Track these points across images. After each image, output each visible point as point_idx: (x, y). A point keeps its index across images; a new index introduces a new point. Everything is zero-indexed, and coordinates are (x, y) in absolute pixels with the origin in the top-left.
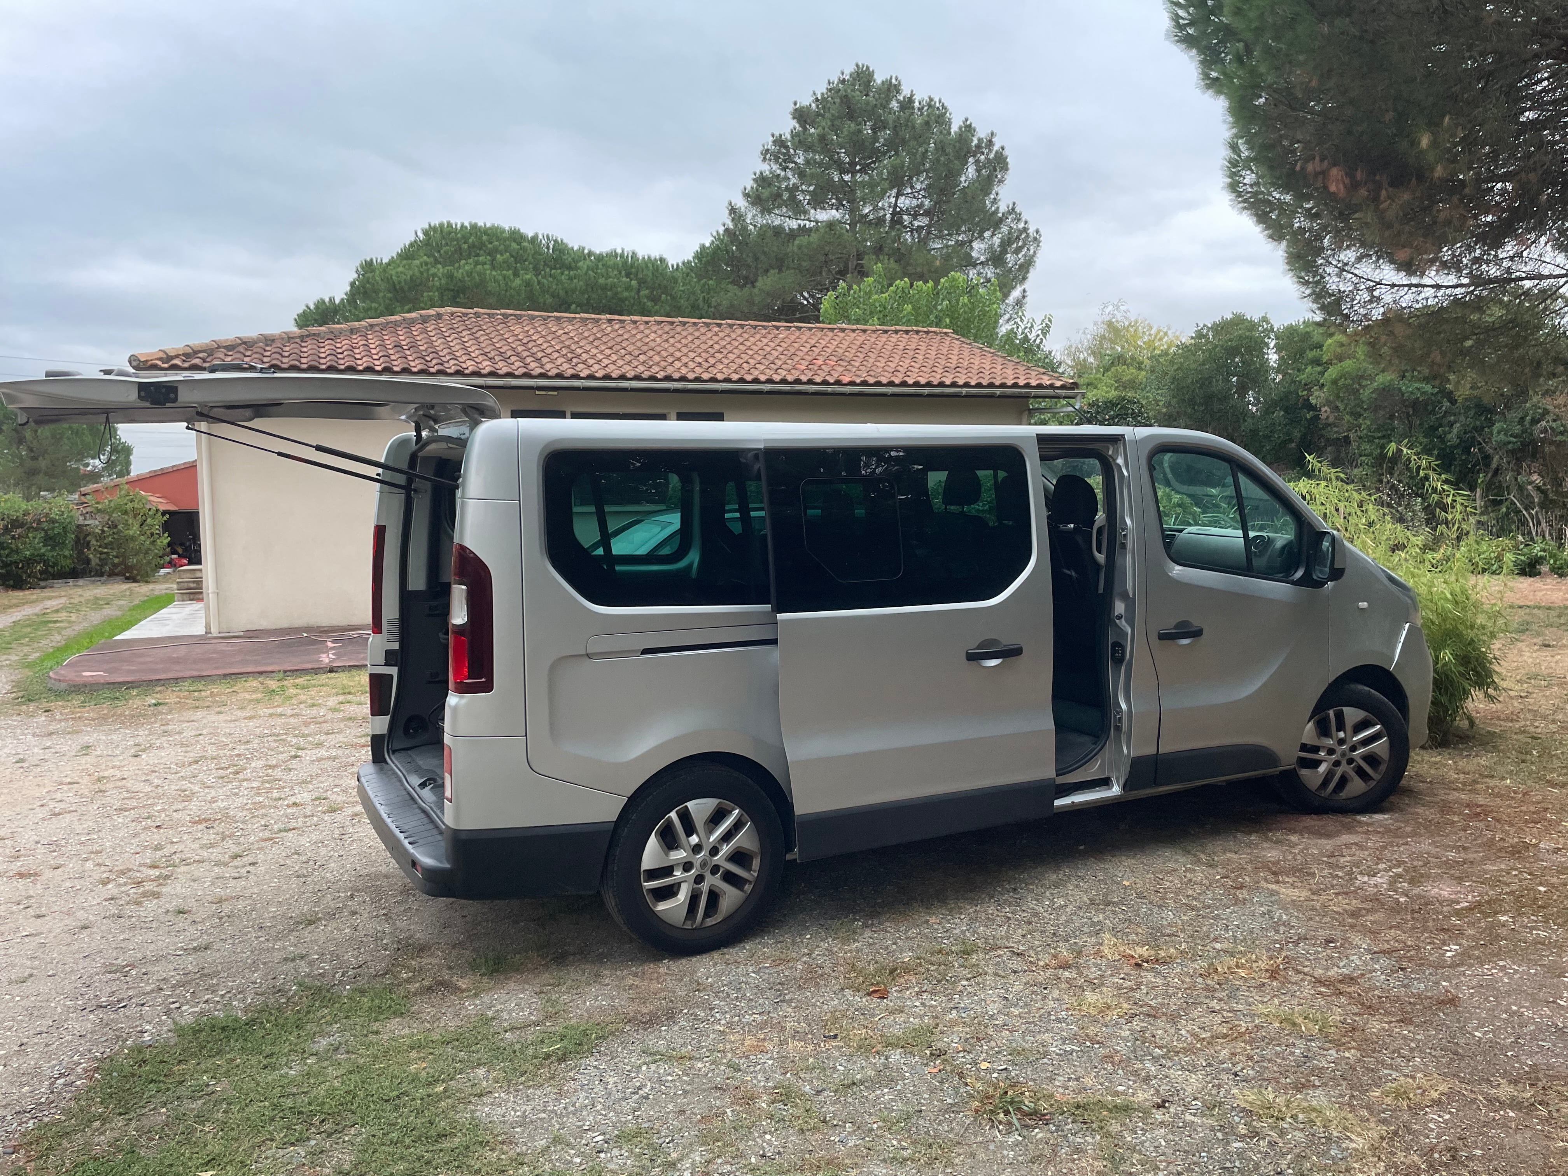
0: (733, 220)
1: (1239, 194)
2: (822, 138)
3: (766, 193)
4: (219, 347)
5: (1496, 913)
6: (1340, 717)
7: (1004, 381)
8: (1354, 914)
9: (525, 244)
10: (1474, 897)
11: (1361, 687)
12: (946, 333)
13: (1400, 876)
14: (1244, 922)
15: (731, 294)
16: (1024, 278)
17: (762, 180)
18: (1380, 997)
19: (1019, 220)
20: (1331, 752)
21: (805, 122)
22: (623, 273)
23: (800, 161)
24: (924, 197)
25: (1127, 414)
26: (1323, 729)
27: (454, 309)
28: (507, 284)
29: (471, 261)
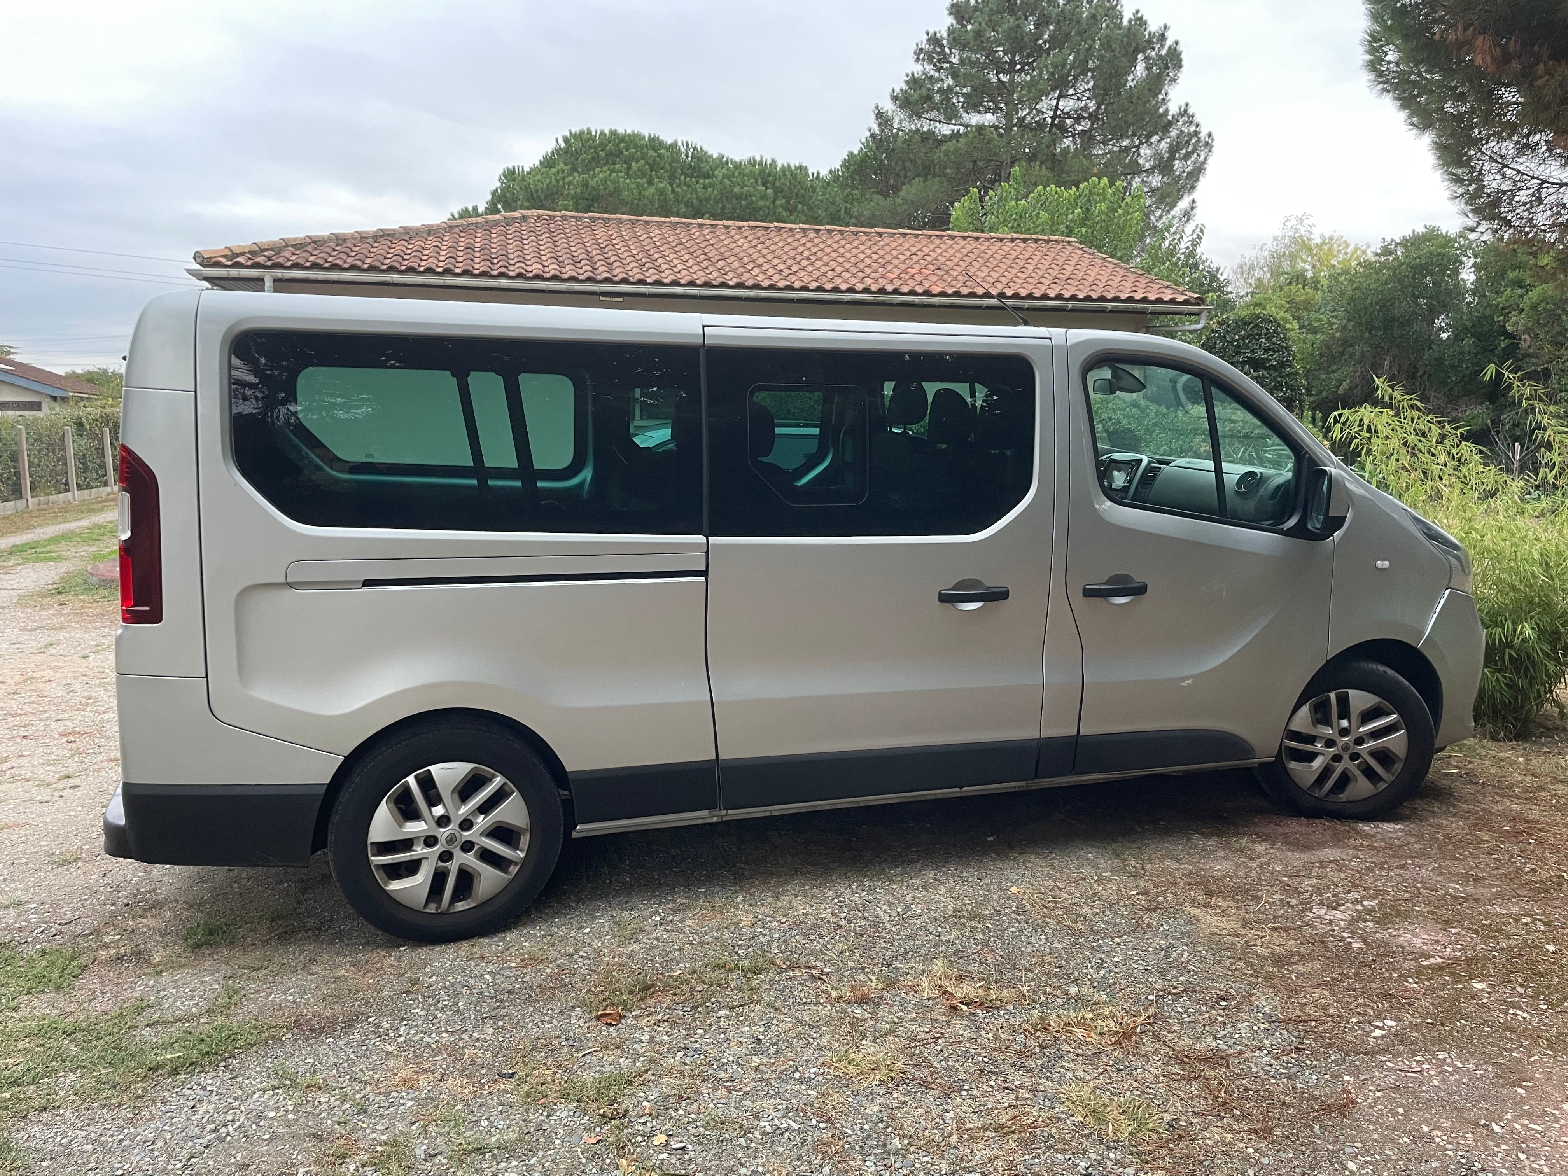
0: (880, 125)
1: (1380, 74)
2: (978, 34)
3: (915, 95)
4: (287, 246)
5: (1472, 977)
6: (1343, 701)
7: (1118, 294)
8: (1280, 961)
9: (663, 151)
10: (1454, 950)
11: (1373, 666)
12: (1069, 242)
13: (1369, 911)
14: (1127, 958)
15: (877, 203)
16: (1193, 187)
17: (914, 82)
18: (1246, 1090)
19: (1191, 122)
20: (1330, 743)
21: (963, 18)
22: (760, 181)
23: (955, 60)
24: (1088, 98)
25: (1261, 334)
26: (1322, 715)
27: (541, 212)
28: (640, 193)
29: (605, 168)
